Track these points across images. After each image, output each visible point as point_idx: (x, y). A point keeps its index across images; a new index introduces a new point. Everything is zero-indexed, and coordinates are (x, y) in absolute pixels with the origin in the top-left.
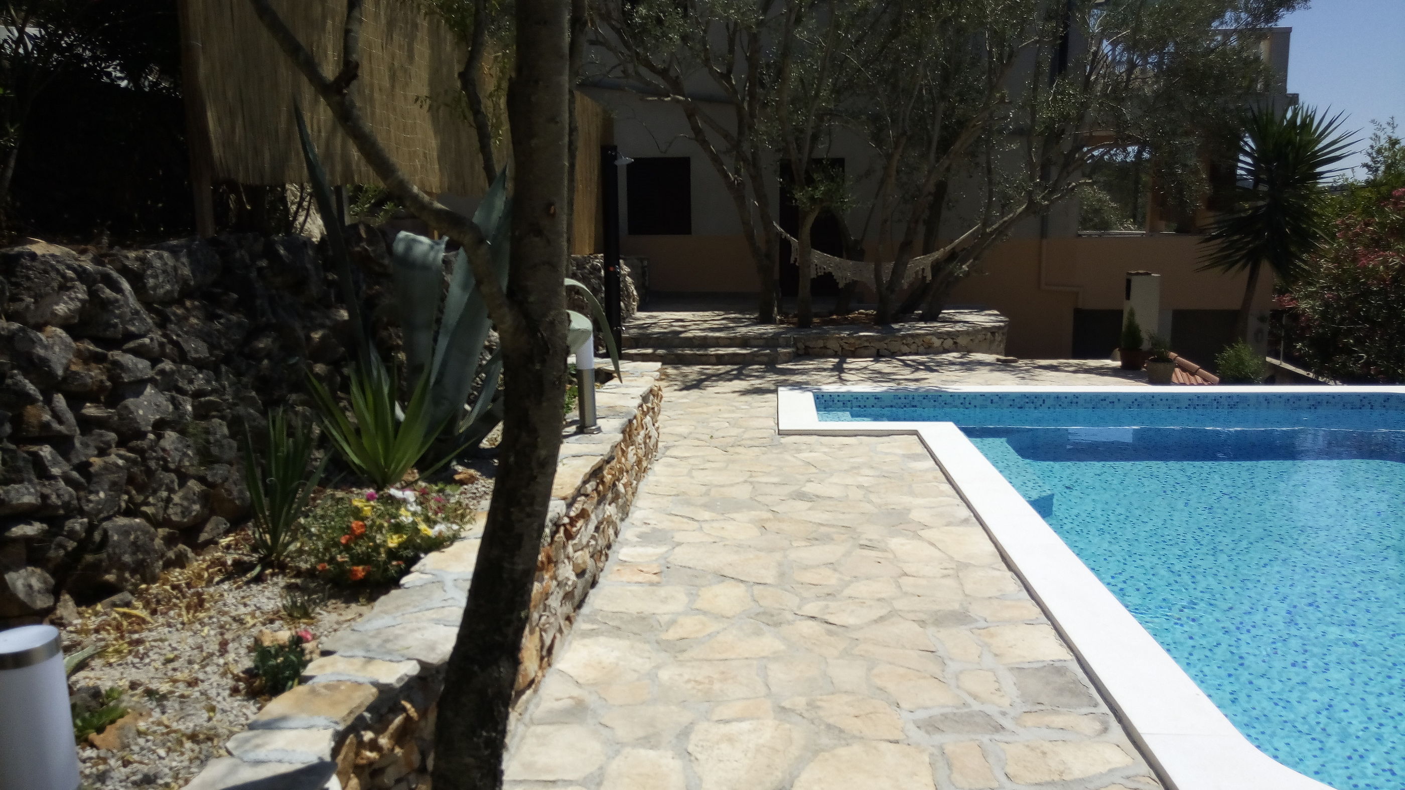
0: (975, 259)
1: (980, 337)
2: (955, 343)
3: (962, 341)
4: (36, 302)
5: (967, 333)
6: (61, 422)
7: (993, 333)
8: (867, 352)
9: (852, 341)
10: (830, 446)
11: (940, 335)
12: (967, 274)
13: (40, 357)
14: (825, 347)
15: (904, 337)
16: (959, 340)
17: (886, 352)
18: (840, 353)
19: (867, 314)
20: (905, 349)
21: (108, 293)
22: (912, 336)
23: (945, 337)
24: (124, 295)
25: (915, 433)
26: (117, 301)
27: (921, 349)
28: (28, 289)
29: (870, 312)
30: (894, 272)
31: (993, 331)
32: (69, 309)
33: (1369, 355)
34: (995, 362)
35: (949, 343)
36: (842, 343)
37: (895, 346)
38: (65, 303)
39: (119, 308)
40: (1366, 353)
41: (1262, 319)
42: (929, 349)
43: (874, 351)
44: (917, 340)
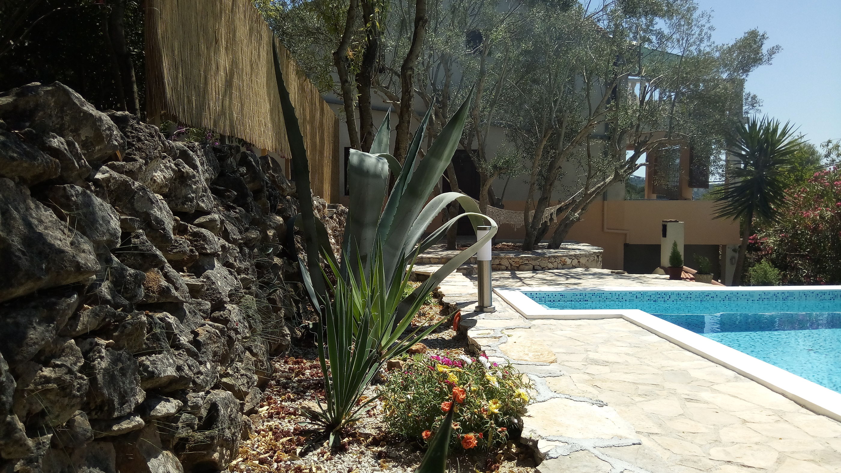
0: (583, 209)
1: (592, 258)
2: (579, 262)
3: (583, 261)
4: (146, 164)
5: (585, 256)
6: (177, 289)
7: (598, 256)
8: (527, 267)
9: (517, 260)
10: (570, 326)
11: (570, 257)
12: (578, 219)
13: (156, 218)
14: (500, 264)
15: (549, 257)
16: (581, 260)
17: (539, 268)
18: (509, 268)
19: (508, 246)
20: (550, 265)
21: (187, 168)
22: (554, 257)
23: (573, 258)
24: (198, 172)
25: (621, 317)
26: (194, 176)
27: (560, 266)
28: (139, 149)
29: (510, 244)
30: (535, 217)
31: (597, 255)
32: (164, 177)
33: (808, 271)
34: (610, 273)
35: (575, 262)
36: (511, 261)
37: (544, 263)
38: (162, 171)
39: (195, 183)
40: (806, 270)
41: (734, 250)
42: (564, 266)
43: (531, 266)
44: (557, 260)
